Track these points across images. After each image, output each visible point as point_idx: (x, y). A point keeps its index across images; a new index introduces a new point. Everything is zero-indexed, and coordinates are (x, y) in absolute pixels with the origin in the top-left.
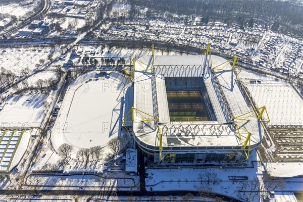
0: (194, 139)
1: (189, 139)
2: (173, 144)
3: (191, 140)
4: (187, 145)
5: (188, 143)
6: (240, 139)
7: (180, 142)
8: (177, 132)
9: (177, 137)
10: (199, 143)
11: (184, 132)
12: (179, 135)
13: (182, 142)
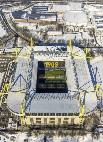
0: (54, 50)
1: (56, 50)
2: (64, 47)
3: (55, 49)
4: (58, 47)
5: (58, 48)
6: (32, 49)
7: (61, 48)
8: (62, 54)
9: (62, 51)
10: (52, 48)
11: (58, 54)
12: (61, 52)
13: (60, 48)
